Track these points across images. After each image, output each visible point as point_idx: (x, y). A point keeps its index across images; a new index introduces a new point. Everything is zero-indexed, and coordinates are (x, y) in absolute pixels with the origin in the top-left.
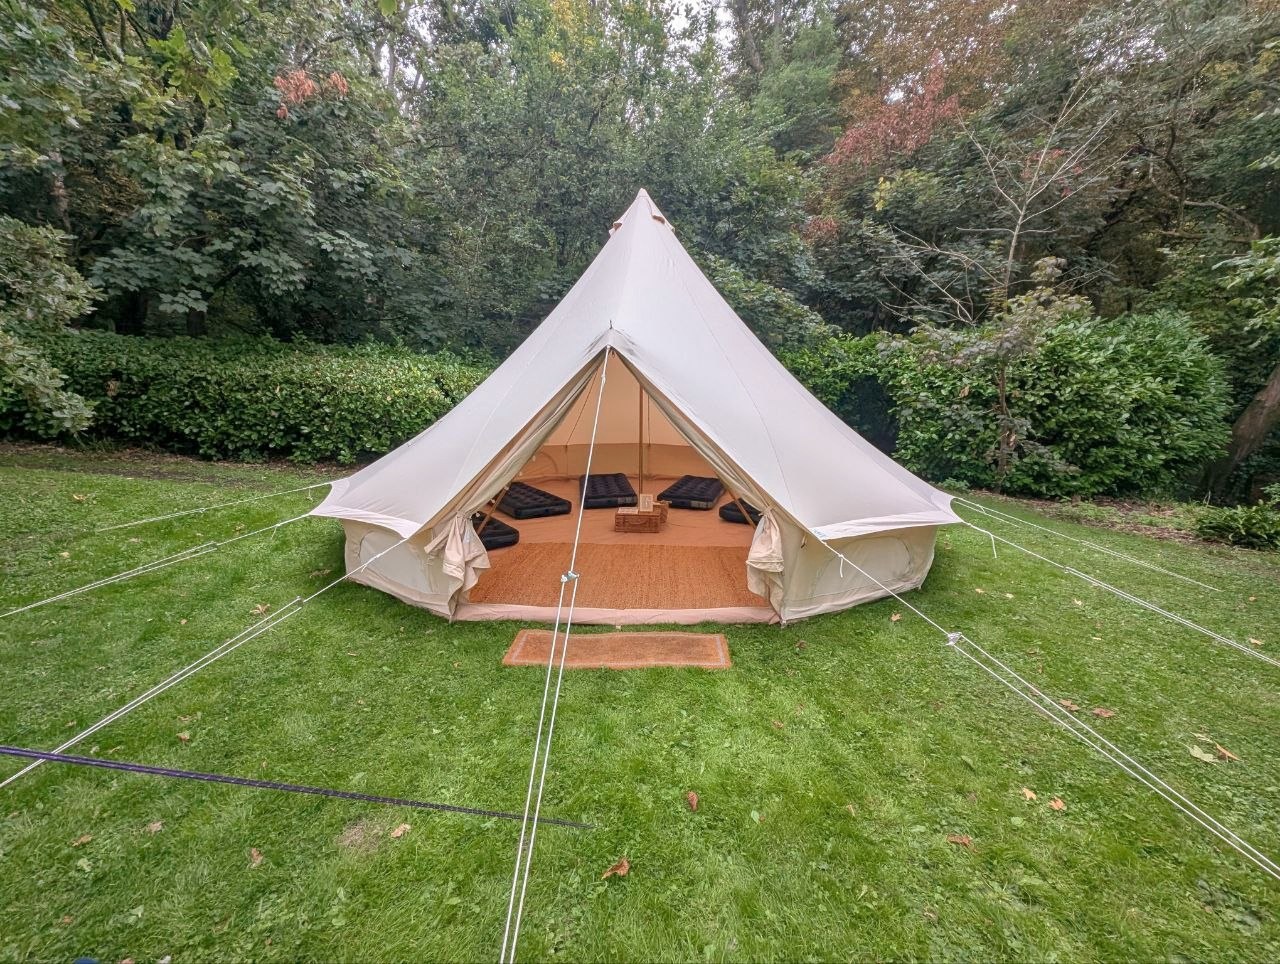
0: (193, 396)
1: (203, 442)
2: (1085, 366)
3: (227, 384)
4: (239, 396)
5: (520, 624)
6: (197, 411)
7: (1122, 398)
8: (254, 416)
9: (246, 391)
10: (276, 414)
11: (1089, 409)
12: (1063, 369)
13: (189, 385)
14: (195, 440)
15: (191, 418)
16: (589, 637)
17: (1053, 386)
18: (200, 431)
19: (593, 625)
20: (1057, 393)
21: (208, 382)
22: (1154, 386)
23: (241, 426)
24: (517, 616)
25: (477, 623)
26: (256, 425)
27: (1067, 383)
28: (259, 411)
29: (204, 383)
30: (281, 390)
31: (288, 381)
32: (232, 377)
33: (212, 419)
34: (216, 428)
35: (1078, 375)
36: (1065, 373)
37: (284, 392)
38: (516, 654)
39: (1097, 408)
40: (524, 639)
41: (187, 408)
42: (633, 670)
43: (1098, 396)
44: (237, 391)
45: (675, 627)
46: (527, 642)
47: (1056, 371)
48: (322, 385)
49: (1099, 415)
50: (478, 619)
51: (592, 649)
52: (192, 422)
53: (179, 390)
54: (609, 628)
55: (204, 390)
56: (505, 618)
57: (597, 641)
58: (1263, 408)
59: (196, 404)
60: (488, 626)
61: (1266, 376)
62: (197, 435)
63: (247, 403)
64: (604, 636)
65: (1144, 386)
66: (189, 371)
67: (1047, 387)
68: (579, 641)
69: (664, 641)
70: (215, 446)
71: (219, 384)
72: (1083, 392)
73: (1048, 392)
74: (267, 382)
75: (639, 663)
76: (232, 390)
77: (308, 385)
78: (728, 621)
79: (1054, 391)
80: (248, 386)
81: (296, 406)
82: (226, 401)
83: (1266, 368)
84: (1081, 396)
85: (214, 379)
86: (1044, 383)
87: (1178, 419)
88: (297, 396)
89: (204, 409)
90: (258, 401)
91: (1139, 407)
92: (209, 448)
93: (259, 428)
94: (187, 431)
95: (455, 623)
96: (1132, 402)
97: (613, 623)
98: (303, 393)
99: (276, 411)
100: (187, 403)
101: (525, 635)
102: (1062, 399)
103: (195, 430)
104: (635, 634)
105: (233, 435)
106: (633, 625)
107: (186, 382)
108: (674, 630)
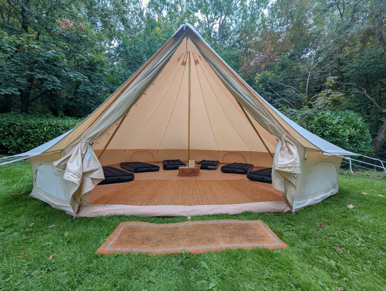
0: (9, 131)
1: (11, 149)
2: (332, 124)
3: (24, 126)
4: (29, 130)
5: (122, 218)
6: (10, 136)
7: (345, 134)
8: (34, 138)
9: (33, 129)
10: (43, 137)
11: (335, 138)
12: (324, 125)
13: (9, 126)
14: (8, 148)
15: (7, 139)
16: (170, 225)
17: (322, 131)
18: (10, 144)
19: (172, 217)
20: (324, 133)
21: (17, 125)
22: (353, 131)
23: (28, 142)
24: (121, 212)
25: (91, 219)
26: (34, 142)
27: (327, 130)
28: (36, 136)
29: (15, 125)
30: (47, 128)
31: (50, 125)
32: (28, 124)
33: (16, 139)
34: (17, 143)
35: (330, 127)
36: (325, 126)
37: (48, 129)
38: (111, 243)
39: (338, 137)
40: (122, 229)
41: (6, 135)
42: (209, 253)
43: (338, 133)
44: (28, 129)
45: (227, 216)
46: (124, 231)
47: (322, 126)
48: (63, 127)
49: (339, 139)
50: (92, 215)
51: (173, 236)
52: (7, 140)
53: (4, 128)
54: (183, 218)
55: (15, 128)
56: (113, 214)
57: (176, 228)
58: (378, 142)
59: (10, 133)
60: (99, 221)
61: (377, 132)
62: (9, 146)
63: (32, 133)
64: (181, 225)
65: (350, 131)
66: (9, 121)
67: (320, 131)
68: (162, 229)
69: (224, 227)
70: (16, 150)
71: (21, 126)
72: (333, 132)
73: (321, 133)
74: (42, 125)
75: (213, 247)
76: (26, 129)
77: (58, 127)
78: (259, 211)
79: (323, 132)
80: (33, 127)
81: (52, 134)
82: (23, 133)
83: (376, 130)
84: (332, 134)
85: (20, 124)
86: (319, 130)
87: (361, 142)
88: (53, 130)
89: (13, 136)
90: (37, 132)
91: (350, 137)
92: (12, 151)
93: (35, 143)
94: (4, 144)
95: (76, 219)
96: (348, 136)
97: (185, 215)
98: (56, 129)
99: (43, 136)
100: (6, 133)
101: (123, 226)
102: (326, 135)
103: (8, 144)
104: (202, 222)
105: (24, 146)
106: (199, 216)
107: (7, 125)
108: (227, 218)
